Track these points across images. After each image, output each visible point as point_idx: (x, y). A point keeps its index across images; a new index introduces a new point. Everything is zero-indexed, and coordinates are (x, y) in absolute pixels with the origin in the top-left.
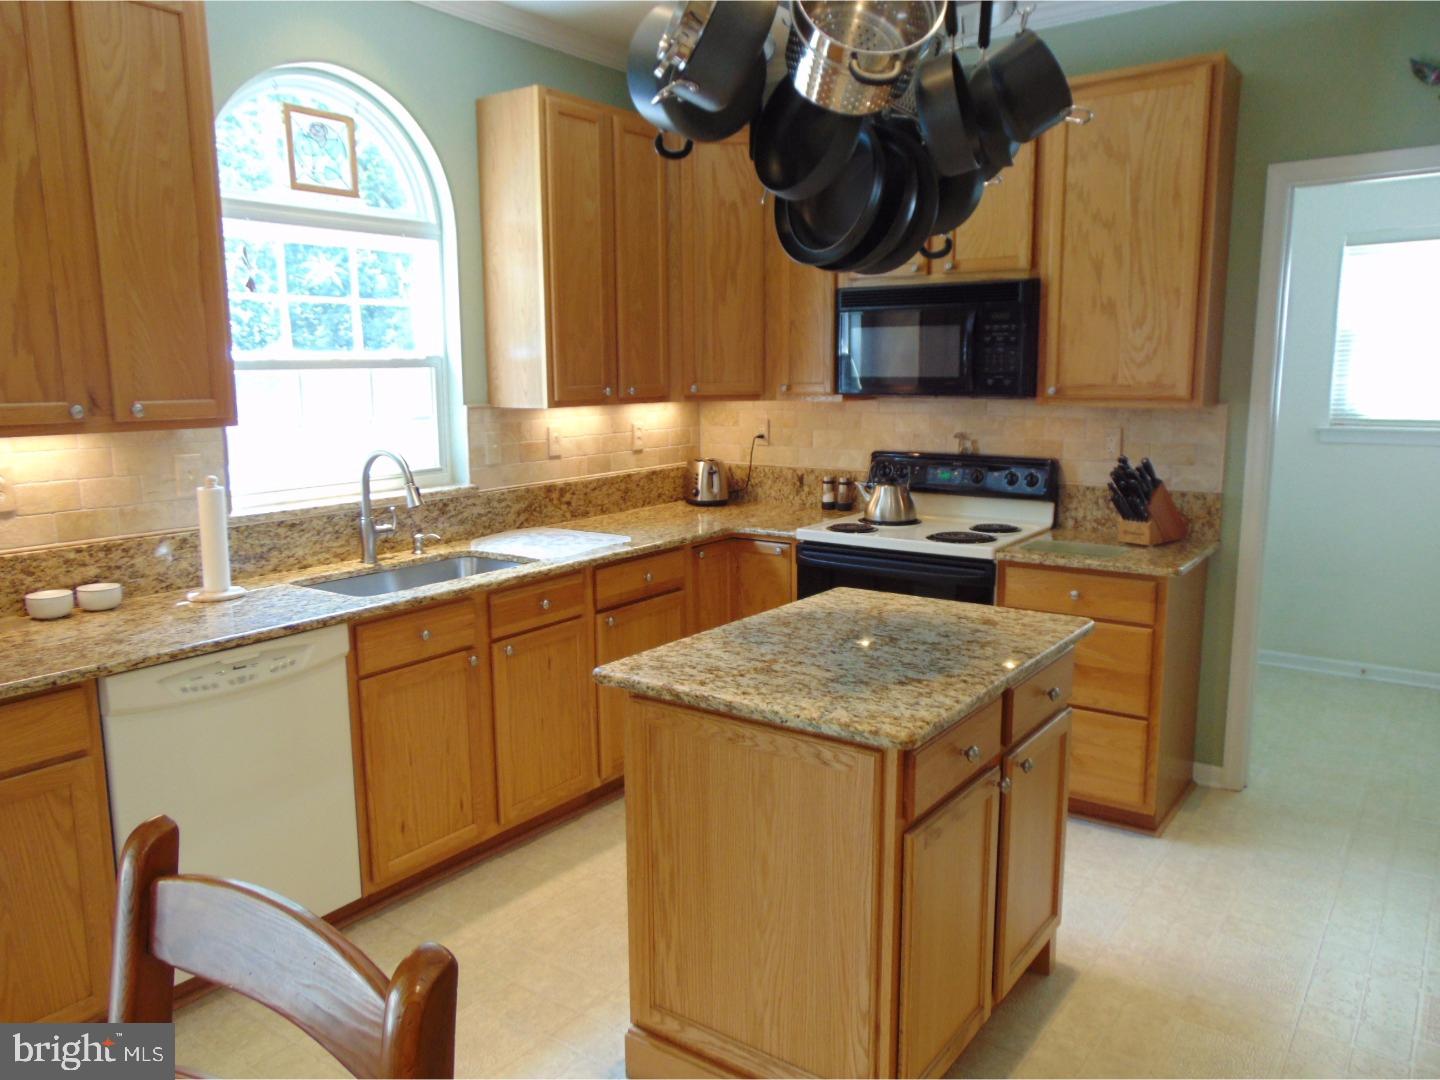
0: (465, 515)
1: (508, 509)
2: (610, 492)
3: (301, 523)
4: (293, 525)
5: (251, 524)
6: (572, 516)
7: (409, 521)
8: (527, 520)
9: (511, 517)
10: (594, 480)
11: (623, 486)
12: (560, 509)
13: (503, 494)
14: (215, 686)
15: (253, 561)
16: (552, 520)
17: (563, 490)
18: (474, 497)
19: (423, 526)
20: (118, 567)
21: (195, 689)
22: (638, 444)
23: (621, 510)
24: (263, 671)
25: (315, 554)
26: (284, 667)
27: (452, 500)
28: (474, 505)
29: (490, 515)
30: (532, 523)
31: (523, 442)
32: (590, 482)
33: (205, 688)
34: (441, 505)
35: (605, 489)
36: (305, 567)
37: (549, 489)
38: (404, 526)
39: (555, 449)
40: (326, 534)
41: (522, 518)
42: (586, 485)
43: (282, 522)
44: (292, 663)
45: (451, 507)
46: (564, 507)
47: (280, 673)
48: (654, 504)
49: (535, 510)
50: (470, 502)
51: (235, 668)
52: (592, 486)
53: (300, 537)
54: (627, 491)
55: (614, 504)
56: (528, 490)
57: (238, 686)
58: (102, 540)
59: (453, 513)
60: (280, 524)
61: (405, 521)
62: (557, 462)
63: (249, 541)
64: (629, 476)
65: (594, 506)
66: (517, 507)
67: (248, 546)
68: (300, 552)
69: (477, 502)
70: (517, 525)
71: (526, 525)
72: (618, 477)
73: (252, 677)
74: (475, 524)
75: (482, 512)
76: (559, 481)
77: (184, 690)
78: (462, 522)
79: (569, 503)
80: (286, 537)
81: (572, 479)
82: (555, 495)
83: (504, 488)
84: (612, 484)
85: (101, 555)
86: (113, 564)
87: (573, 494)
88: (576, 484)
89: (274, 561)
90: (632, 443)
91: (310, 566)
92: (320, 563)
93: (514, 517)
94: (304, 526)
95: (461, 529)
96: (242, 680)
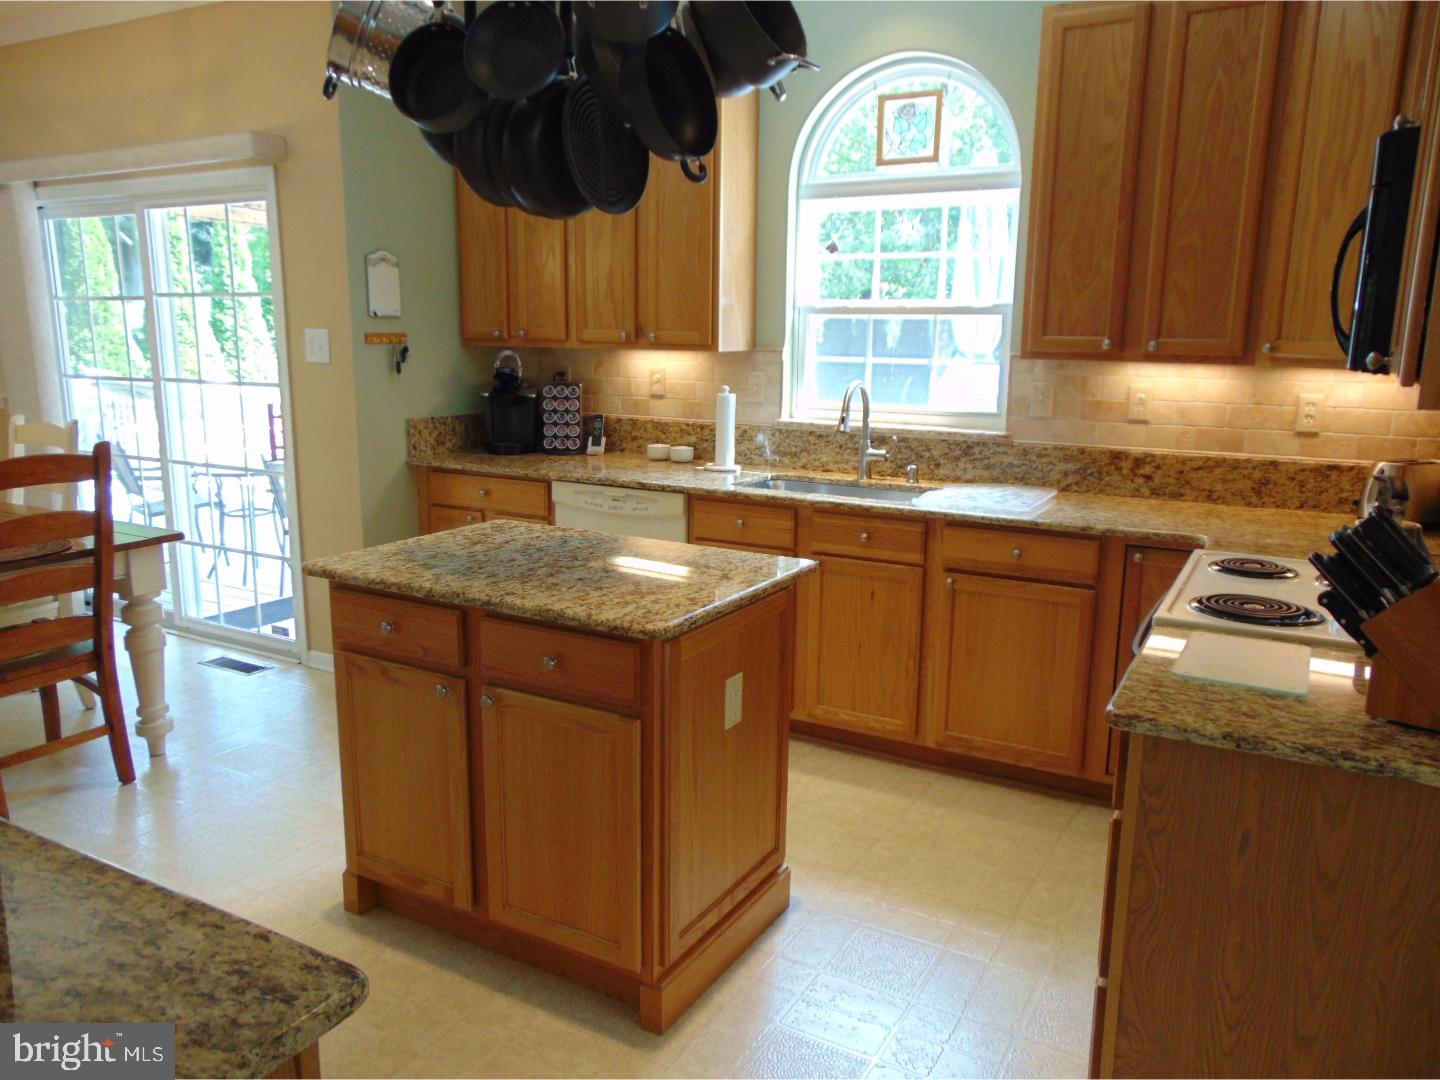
0: (993, 461)
1: (1051, 466)
2: (1230, 476)
3: (828, 436)
4: (821, 436)
5: (790, 429)
6: (1153, 493)
7: (927, 454)
8: (1077, 483)
9: (1054, 476)
10: (1201, 458)
11: (1257, 474)
12: (1132, 481)
13: (1046, 449)
14: (601, 506)
15: (789, 457)
16: (1117, 492)
17: (1139, 461)
18: (1006, 445)
19: (942, 461)
20: (707, 440)
21: (591, 504)
22: (1306, 425)
23: (1249, 504)
24: (628, 507)
25: (836, 462)
26: (641, 509)
27: (978, 444)
28: (1006, 453)
29: (1024, 468)
30: (1084, 488)
31: (1089, 398)
32: (1191, 459)
33: (596, 505)
34: (964, 446)
35: (1218, 471)
36: (827, 471)
37: (1116, 457)
38: (922, 457)
39: (1135, 412)
40: (847, 448)
41: (1070, 479)
42: (1183, 461)
43: (813, 432)
44: (646, 509)
45: (976, 450)
46: (1140, 481)
47: (637, 512)
48: (1325, 510)
49: (1091, 474)
50: (1001, 449)
51: (614, 500)
52: (1195, 464)
53: (826, 446)
54: (1265, 482)
55: (1234, 494)
56: (1082, 451)
57: (612, 511)
58: (700, 421)
59: (978, 456)
60: (811, 433)
61: (923, 454)
62: (1143, 427)
63: (788, 441)
64: (1274, 464)
65: (1192, 488)
66: (1063, 466)
67: (786, 445)
68: (824, 459)
69: (1010, 451)
70: (1063, 485)
71: (1075, 488)
72: (1248, 461)
73: (621, 508)
74: (1003, 472)
75: (1016, 462)
76: (1137, 449)
77: (586, 502)
78: (988, 467)
79: (1148, 478)
80: (814, 444)
81: (1158, 451)
82: (1126, 465)
83: (1051, 443)
84: (1235, 468)
85: (699, 430)
86: (705, 438)
87: (1158, 467)
88: (1164, 457)
89: (804, 461)
90: (1294, 421)
91: (832, 471)
92: (839, 470)
93: (1058, 476)
94: (829, 439)
95: (986, 474)
96: (615, 508)
